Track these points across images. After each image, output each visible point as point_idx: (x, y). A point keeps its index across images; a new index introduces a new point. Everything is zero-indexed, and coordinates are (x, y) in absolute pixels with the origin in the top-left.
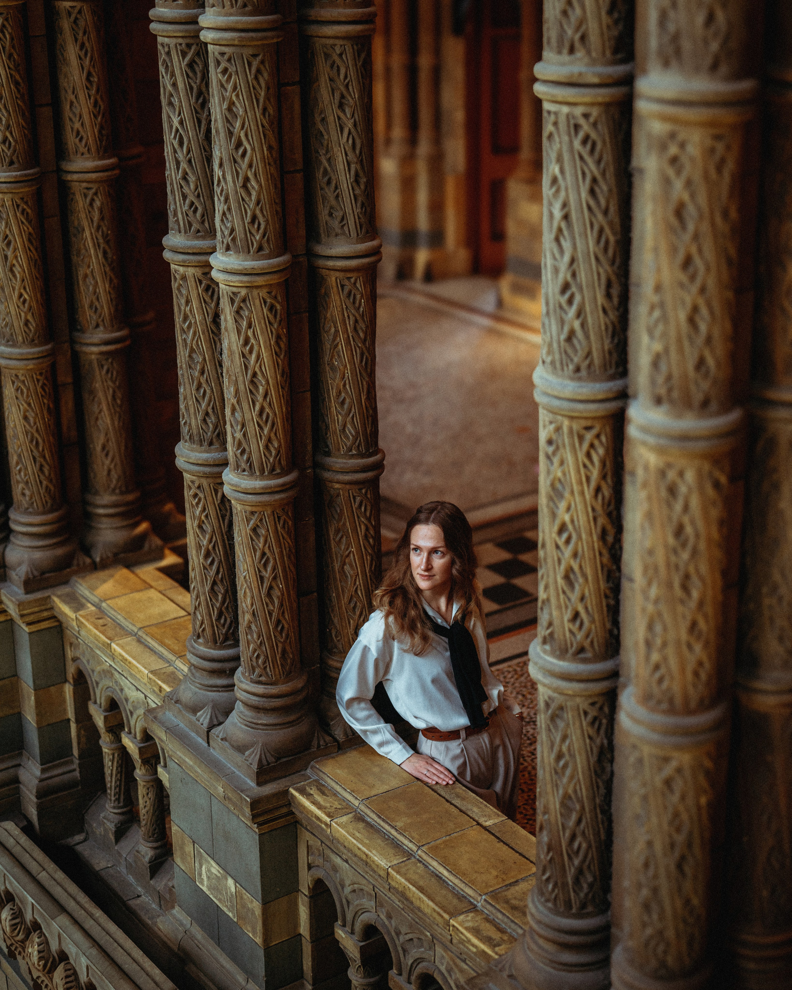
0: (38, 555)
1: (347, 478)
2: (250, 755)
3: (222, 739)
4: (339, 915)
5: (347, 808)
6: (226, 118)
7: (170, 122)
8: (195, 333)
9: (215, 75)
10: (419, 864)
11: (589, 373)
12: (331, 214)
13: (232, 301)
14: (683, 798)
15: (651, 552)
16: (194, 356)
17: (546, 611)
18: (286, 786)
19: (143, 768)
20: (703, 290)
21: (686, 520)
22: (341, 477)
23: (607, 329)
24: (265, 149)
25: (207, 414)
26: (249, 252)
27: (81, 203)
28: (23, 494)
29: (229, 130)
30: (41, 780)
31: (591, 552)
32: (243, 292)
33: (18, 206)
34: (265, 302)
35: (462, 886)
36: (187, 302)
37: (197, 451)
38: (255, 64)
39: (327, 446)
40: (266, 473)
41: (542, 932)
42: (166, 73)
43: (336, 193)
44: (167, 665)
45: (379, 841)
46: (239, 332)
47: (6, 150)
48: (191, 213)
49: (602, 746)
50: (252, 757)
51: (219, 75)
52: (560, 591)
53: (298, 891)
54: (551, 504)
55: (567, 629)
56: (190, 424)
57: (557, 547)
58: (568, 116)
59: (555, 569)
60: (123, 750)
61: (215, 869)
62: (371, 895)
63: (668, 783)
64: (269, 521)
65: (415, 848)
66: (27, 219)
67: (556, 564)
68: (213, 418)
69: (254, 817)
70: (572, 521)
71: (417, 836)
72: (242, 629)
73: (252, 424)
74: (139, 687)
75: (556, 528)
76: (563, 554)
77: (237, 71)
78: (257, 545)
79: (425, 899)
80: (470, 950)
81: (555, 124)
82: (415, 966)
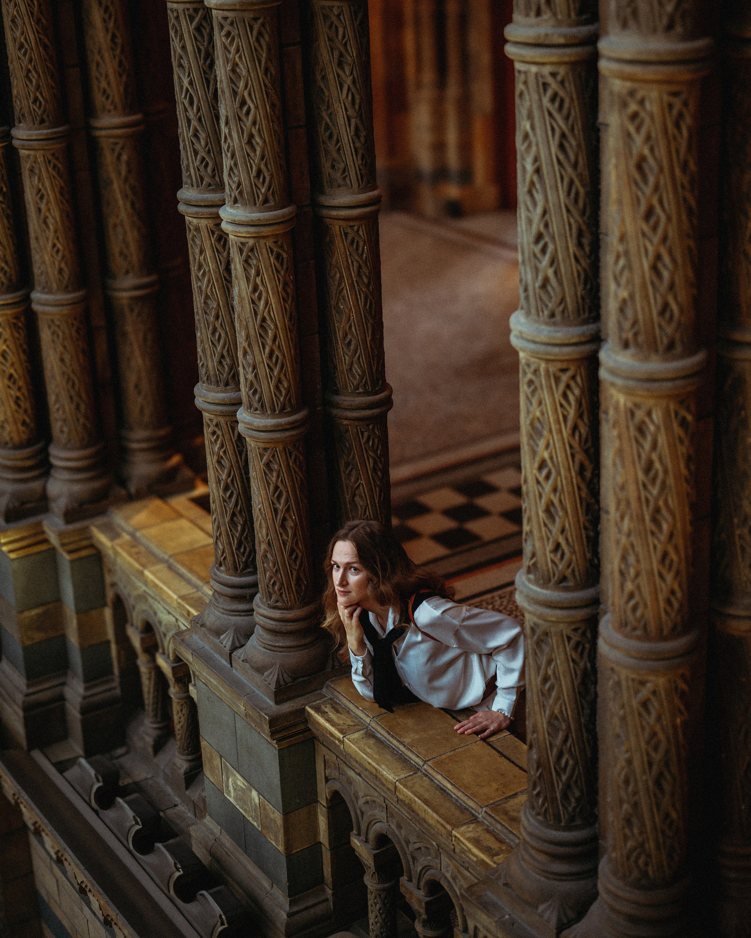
0: (77, 488)
1: (355, 414)
2: (268, 676)
3: (243, 661)
4: (355, 825)
5: (359, 725)
6: (231, 78)
7: (180, 83)
8: (209, 281)
9: (219, 38)
10: (424, 778)
11: (563, 318)
12: (333, 167)
13: (241, 251)
14: (659, 719)
15: (623, 488)
16: (209, 302)
17: (529, 543)
18: (302, 705)
19: (176, 687)
20: (665, 239)
21: (654, 457)
22: (349, 414)
23: (579, 276)
24: (268, 107)
25: (223, 356)
26: (255, 204)
27: (109, 158)
28: (62, 431)
29: (233, 89)
30: (84, 698)
31: (570, 486)
32: (251, 242)
33: (50, 162)
34: (272, 251)
35: (465, 798)
36: (202, 252)
37: (214, 392)
38: (256, 27)
39: (336, 385)
40: (277, 412)
41: (534, 843)
42: (176, 36)
43: (337, 147)
44: (195, 590)
45: (388, 757)
46: (248, 279)
47: (37, 110)
48: (202, 168)
49: (586, 668)
50: (270, 678)
51: (223, 38)
52: (542, 525)
53: (317, 801)
54: (531, 442)
55: (549, 560)
56: (207, 365)
57: (538, 482)
58: (536, 75)
59: (536, 503)
60: (158, 670)
61: (241, 782)
62: (383, 807)
63: (645, 704)
64: (281, 458)
65: (421, 763)
66: (58, 174)
67: (538, 499)
68: (228, 360)
69: (273, 734)
70: (551, 458)
71: (423, 752)
72: (259, 558)
73: (262, 365)
74: (171, 611)
75: (536, 465)
76: (543, 488)
77: (239, 34)
78: (270, 478)
79: (429, 810)
80: (470, 858)
81: (525, 83)
82: (424, 872)
